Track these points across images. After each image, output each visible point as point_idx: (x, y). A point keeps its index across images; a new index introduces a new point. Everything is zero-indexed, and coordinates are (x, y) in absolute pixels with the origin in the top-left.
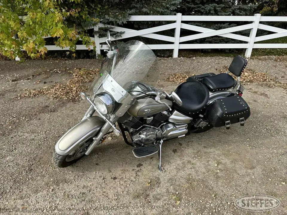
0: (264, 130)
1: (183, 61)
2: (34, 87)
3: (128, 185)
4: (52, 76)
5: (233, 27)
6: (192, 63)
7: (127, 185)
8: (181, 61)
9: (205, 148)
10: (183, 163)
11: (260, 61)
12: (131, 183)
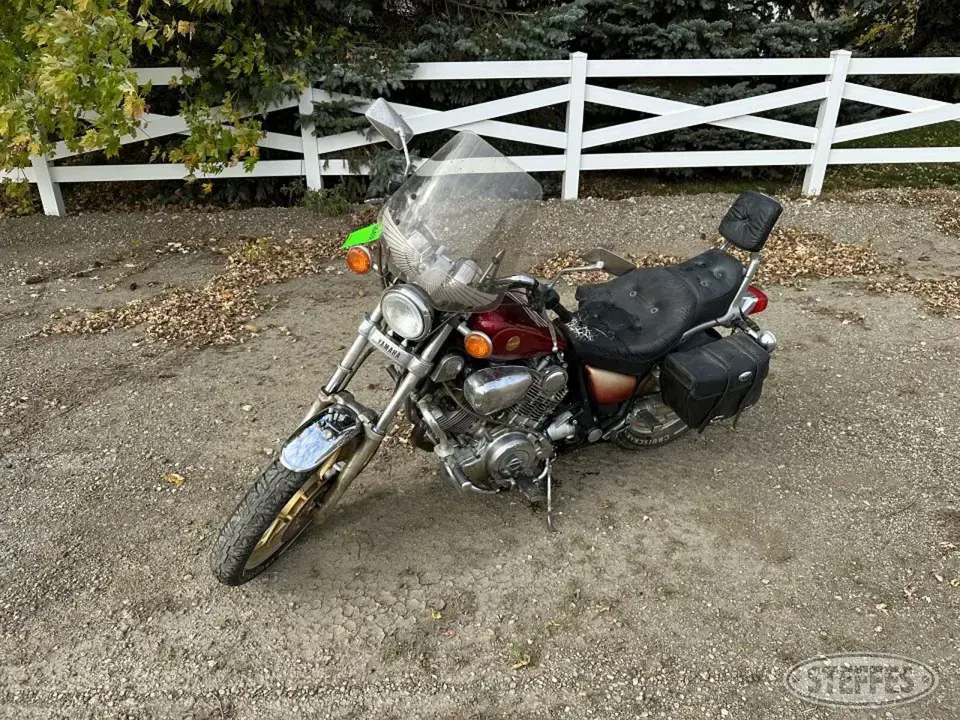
0: (837, 434)
1: (593, 211)
2: (96, 300)
3: (370, 618)
4: (161, 266)
5: (763, 93)
6: (624, 218)
7: (368, 618)
8: (587, 212)
9: (634, 495)
10: (559, 545)
11: (851, 208)
12: (382, 610)
